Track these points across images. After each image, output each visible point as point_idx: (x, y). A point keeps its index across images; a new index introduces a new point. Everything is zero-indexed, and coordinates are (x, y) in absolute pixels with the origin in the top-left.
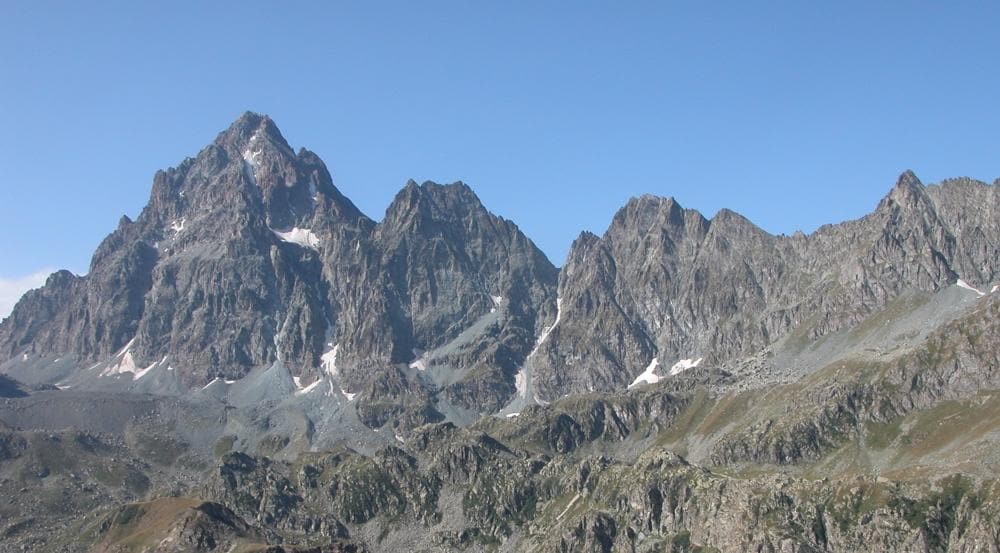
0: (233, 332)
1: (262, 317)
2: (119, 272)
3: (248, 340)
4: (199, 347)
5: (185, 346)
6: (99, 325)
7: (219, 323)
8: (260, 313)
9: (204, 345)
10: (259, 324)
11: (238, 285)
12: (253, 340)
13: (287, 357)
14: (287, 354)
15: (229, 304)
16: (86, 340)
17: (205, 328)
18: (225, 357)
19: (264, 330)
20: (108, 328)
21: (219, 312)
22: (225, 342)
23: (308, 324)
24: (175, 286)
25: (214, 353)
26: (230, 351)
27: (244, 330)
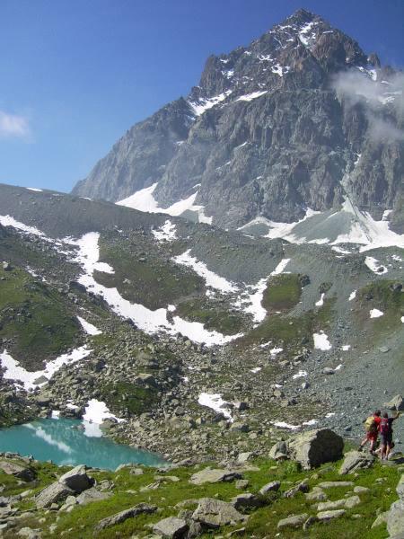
0: (286, 167)
1: (328, 152)
2: (155, 121)
3: (307, 179)
4: (238, 182)
5: (219, 183)
6: (124, 168)
7: (267, 157)
8: (324, 148)
9: (244, 180)
10: (324, 158)
11: (296, 117)
12: (314, 178)
13: (366, 200)
14: (365, 195)
15: (283, 136)
16: (107, 185)
17: (249, 160)
18: (273, 195)
19: (329, 166)
20: (132, 171)
21: (268, 145)
22: (273, 178)
23: (396, 160)
24: (214, 129)
25: (258, 189)
26: (281, 187)
27: (301, 165)
